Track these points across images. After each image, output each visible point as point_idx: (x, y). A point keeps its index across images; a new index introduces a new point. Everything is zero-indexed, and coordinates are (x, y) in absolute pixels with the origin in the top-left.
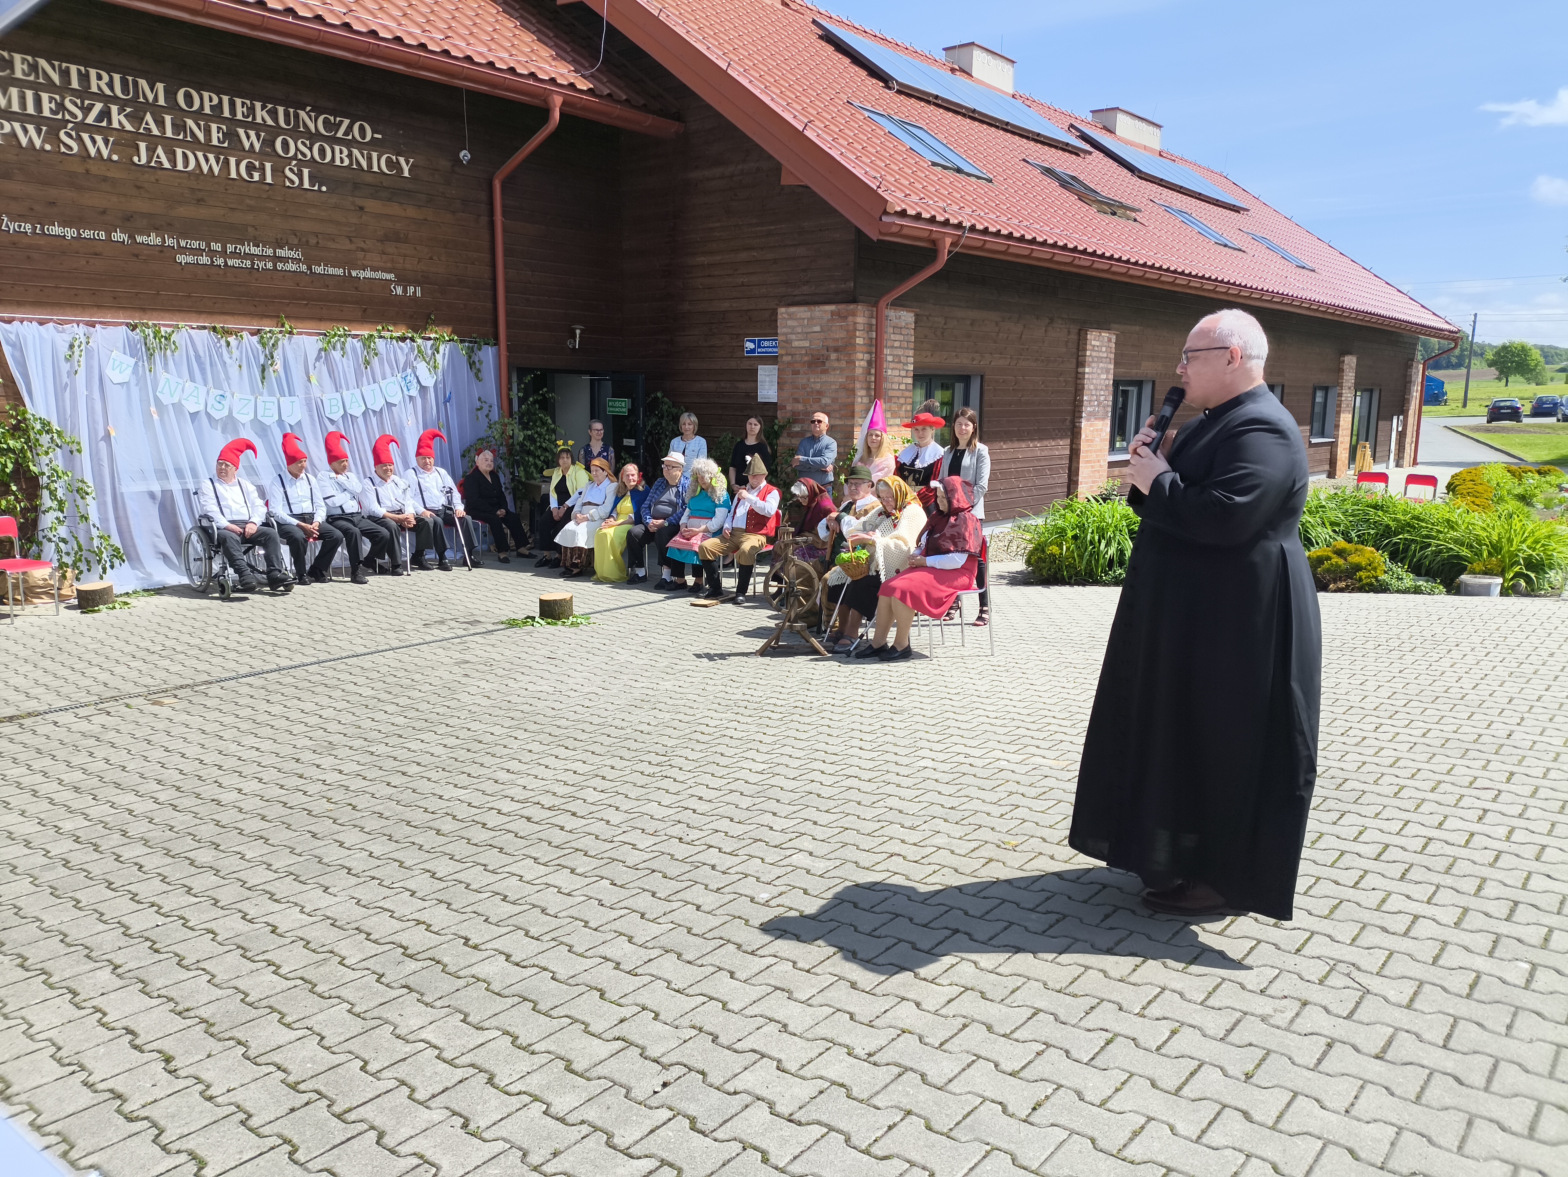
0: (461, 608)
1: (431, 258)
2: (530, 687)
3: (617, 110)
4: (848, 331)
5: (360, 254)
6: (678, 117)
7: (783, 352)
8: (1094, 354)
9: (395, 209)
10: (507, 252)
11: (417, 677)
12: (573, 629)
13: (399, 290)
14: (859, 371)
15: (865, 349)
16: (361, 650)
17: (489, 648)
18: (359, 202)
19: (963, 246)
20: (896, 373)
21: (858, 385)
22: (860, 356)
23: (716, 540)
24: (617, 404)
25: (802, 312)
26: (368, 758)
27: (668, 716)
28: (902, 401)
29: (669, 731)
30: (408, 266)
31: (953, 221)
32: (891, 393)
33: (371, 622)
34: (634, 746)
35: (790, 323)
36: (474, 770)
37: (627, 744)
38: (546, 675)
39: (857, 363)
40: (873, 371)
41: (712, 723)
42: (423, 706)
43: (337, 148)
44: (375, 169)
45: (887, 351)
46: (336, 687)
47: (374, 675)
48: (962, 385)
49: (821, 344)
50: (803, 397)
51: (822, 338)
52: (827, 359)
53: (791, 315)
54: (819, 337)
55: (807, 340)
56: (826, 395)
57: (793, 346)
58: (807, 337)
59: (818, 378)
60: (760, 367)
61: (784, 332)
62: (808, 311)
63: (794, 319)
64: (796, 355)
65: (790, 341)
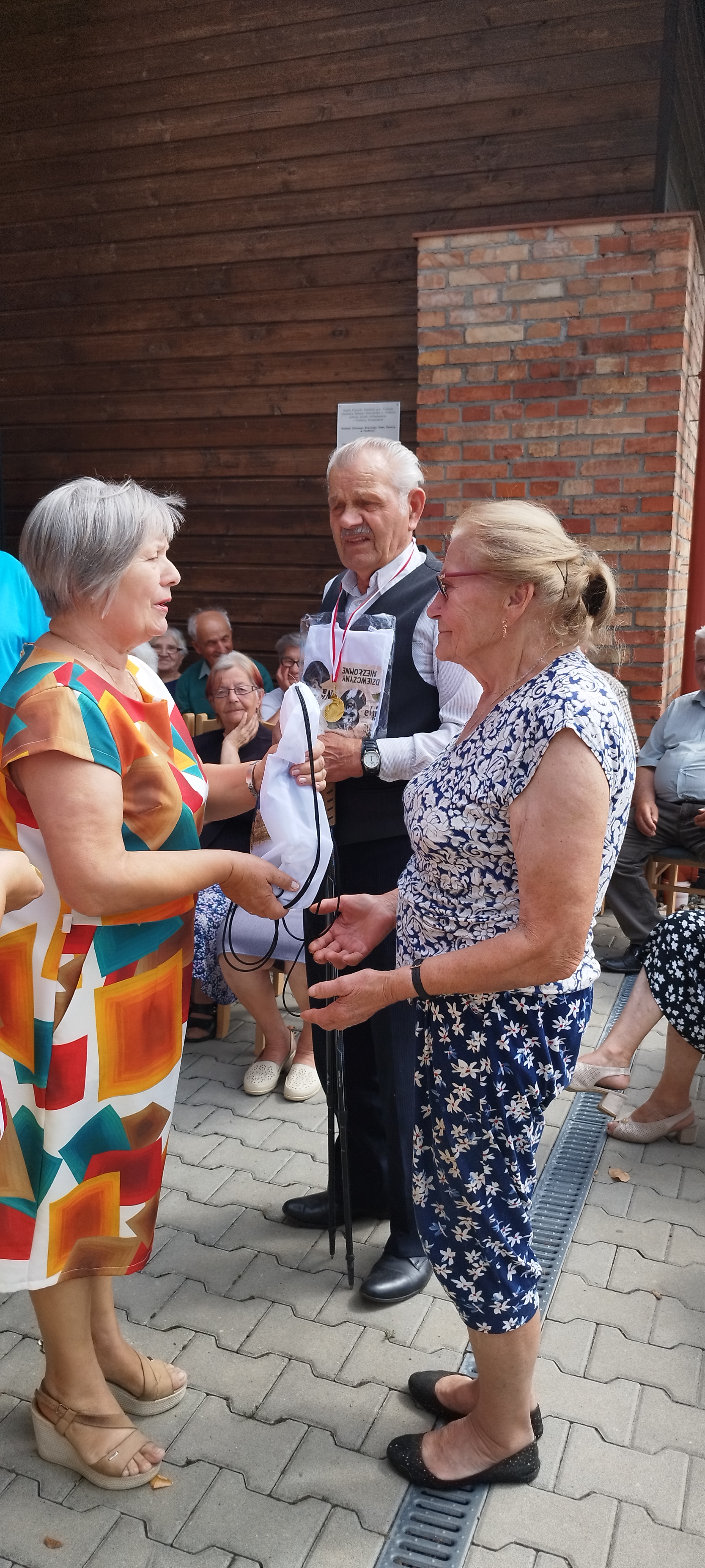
7: (434, 359)
21: (679, 444)
25: (500, 245)
35: (457, 277)
49: (563, 332)
50: (499, 481)
51: (567, 315)
52: (582, 375)
53: (461, 257)
54: (558, 314)
55: (515, 323)
56: (576, 474)
57: (469, 340)
58: (515, 314)
59: (551, 426)
60: (342, 407)
61: (440, 304)
62: (523, 242)
63: (473, 267)
64: (476, 364)
65: (457, 329)
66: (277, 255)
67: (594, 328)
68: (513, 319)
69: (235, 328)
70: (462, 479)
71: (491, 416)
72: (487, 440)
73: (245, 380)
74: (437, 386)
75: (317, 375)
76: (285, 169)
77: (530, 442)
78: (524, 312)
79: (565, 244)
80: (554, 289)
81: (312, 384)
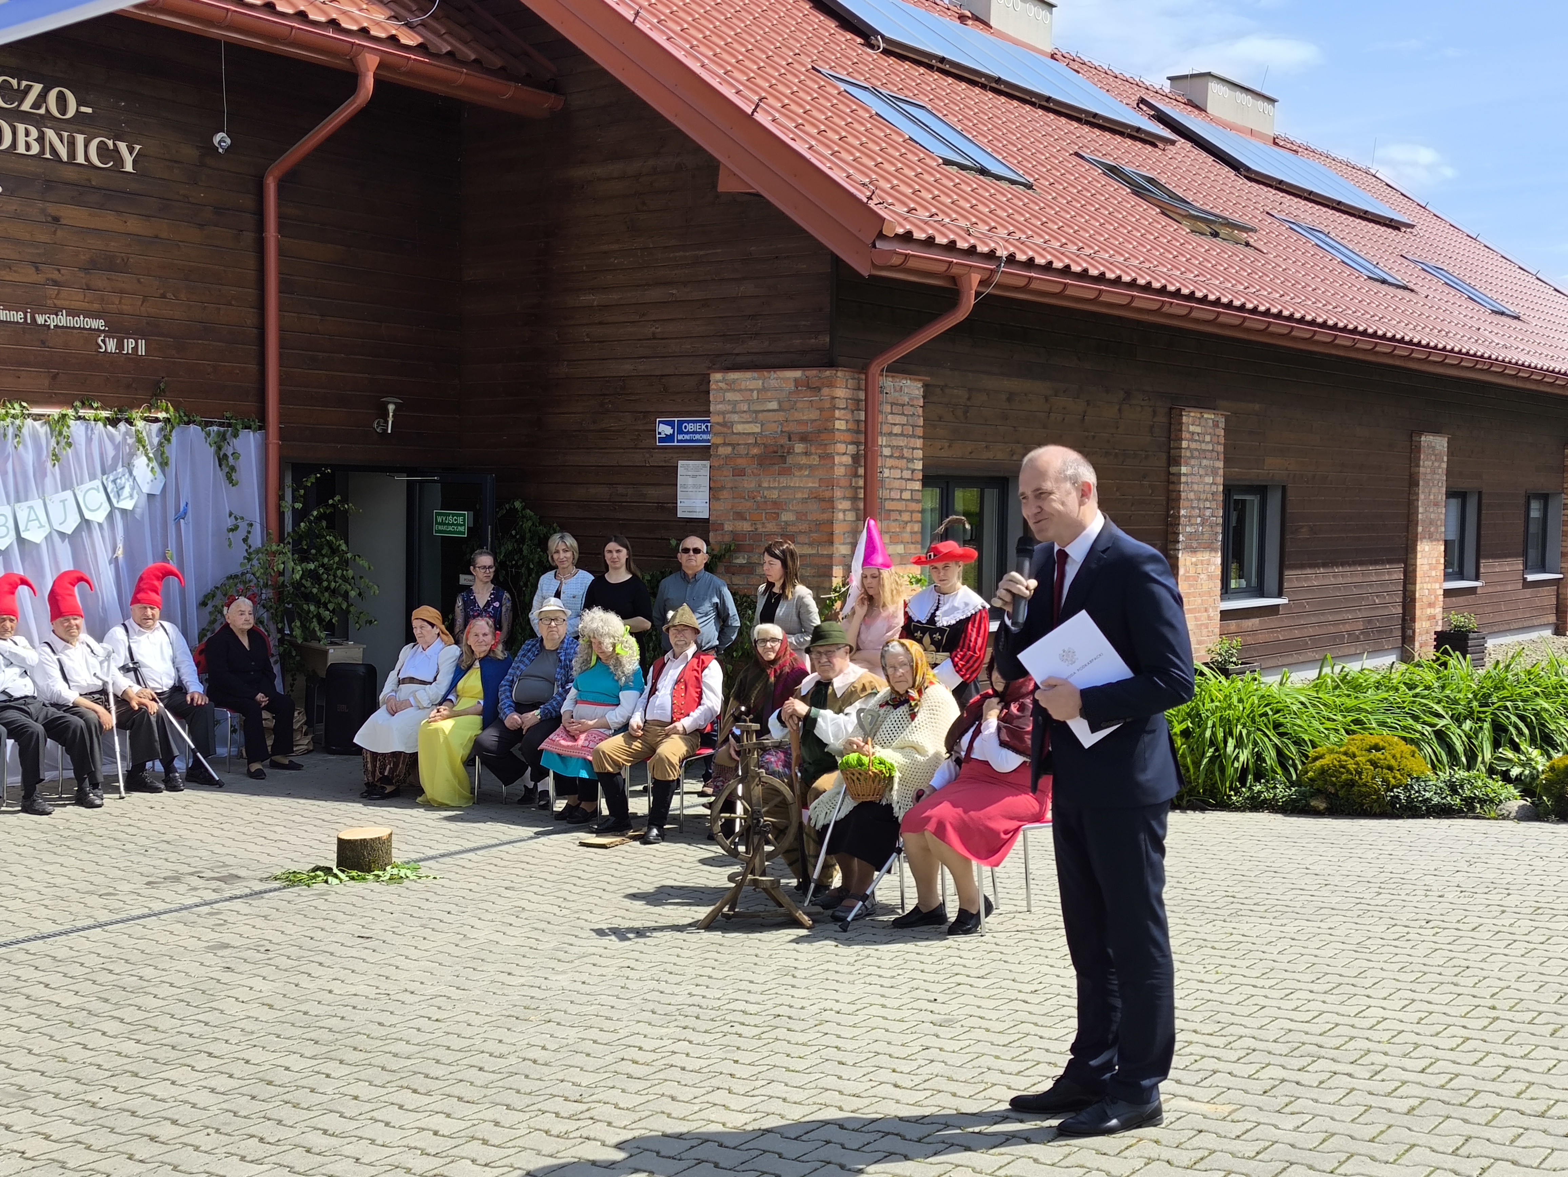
0: (205, 854)
1: (163, 296)
2: (336, 987)
3: (462, 76)
4: (821, 410)
5: (52, 291)
6: (553, 86)
7: (718, 440)
8: (1193, 445)
9: (108, 220)
10: (285, 286)
11: (148, 972)
12: (393, 887)
13: (111, 346)
14: (840, 471)
15: (849, 437)
16: (49, 928)
17: (259, 923)
18: (53, 209)
19: (998, 286)
20: (897, 473)
21: (838, 493)
22: (841, 447)
23: (619, 739)
24: (451, 519)
25: (748, 380)
26: (89, 1114)
27: (572, 1032)
28: (906, 517)
29: (580, 1060)
30: (126, 308)
31: (982, 249)
32: (889, 505)
33: (59, 881)
34: (526, 1086)
35: (729, 396)
36: (267, 1130)
37: (513, 1081)
38: (360, 966)
39: (837, 459)
40: (861, 471)
41: (648, 1044)
42: (165, 1023)
43: (21, 128)
44: (81, 159)
45: (882, 441)
46: (15, 991)
47: (75, 970)
48: (996, 491)
49: (779, 429)
50: (750, 511)
51: (780, 419)
52: (788, 452)
53: (731, 384)
54: (776, 419)
55: (756, 423)
56: (786, 508)
57: (735, 431)
58: (756, 418)
59: (775, 481)
60: (680, 463)
61: (721, 410)
62: (759, 379)
63: (736, 390)
64: (738, 444)
65: (729, 425)
67: (793, 427)
71: (746, 474)
72: (744, 488)
74: (720, 456)
77: (764, 489)
78: (760, 417)
79: (779, 381)
80: (774, 405)
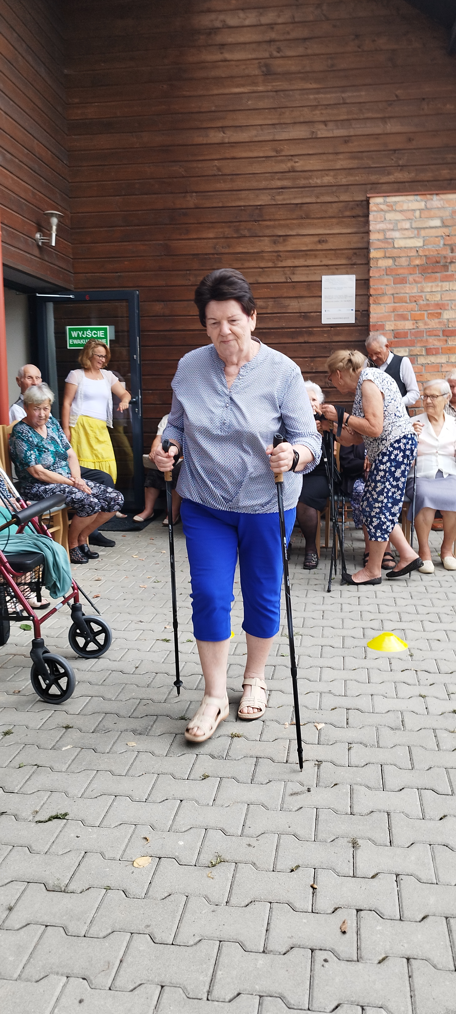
7: (378, 254)
25: (410, 202)
35: (389, 216)
49: (442, 242)
50: (412, 312)
51: (443, 234)
52: (451, 262)
53: (392, 207)
54: (439, 234)
55: (418, 238)
56: (450, 308)
57: (396, 246)
58: (418, 234)
59: (437, 286)
60: (325, 278)
61: (381, 229)
63: (398, 211)
64: (400, 257)
65: (390, 240)
66: (288, 202)
67: (455, 241)
68: (418, 236)
69: (266, 238)
70: (394, 312)
71: (408, 281)
72: (406, 293)
73: (270, 264)
74: (380, 267)
75: (310, 262)
76: (292, 160)
77: (427, 293)
78: (423, 233)
79: (442, 202)
80: (437, 223)
81: (308, 266)
